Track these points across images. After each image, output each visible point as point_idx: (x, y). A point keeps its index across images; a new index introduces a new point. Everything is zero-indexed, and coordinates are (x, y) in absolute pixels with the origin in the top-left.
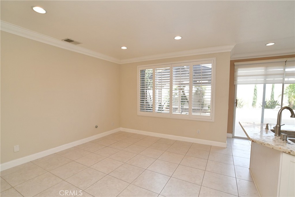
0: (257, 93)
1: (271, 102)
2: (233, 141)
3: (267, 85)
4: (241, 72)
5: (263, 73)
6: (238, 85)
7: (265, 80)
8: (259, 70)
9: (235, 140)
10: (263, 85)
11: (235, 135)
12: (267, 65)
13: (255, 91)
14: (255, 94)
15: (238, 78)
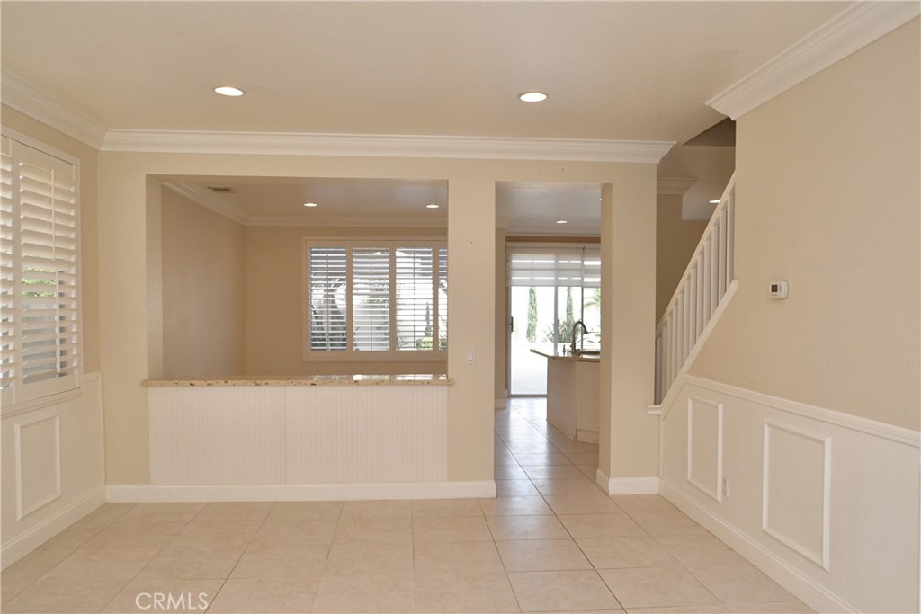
0: (537, 301)
1: (567, 325)
2: (509, 403)
3: (559, 288)
4: (518, 261)
5: (552, 267)
6: (513, 288)
7: (556, 279)
8: (546, 261)
9: (513, 402)
10: (553, 288)
11: (513, 392)
12: (558, 253)
13: (531, 296)
14: (531, 303)
15: (513, 272)
